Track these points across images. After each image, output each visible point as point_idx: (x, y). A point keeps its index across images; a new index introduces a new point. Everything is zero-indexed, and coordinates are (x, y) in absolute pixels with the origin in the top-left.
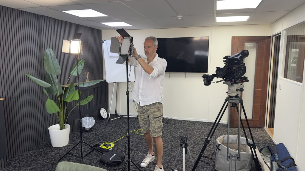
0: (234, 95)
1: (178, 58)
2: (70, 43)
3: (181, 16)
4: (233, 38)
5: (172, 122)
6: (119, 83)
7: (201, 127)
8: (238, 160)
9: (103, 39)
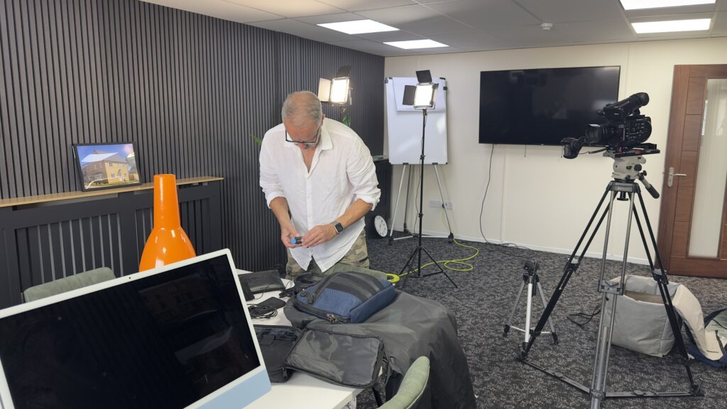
0: (623, 177)
1: (557, 116)
2: (332, 83)
3: (550, 25)
4: (678, 69)
5: (525, 254)
6: (414, 165)
7: (591, 267)
8: (618, 293)
9: (386, 75)
